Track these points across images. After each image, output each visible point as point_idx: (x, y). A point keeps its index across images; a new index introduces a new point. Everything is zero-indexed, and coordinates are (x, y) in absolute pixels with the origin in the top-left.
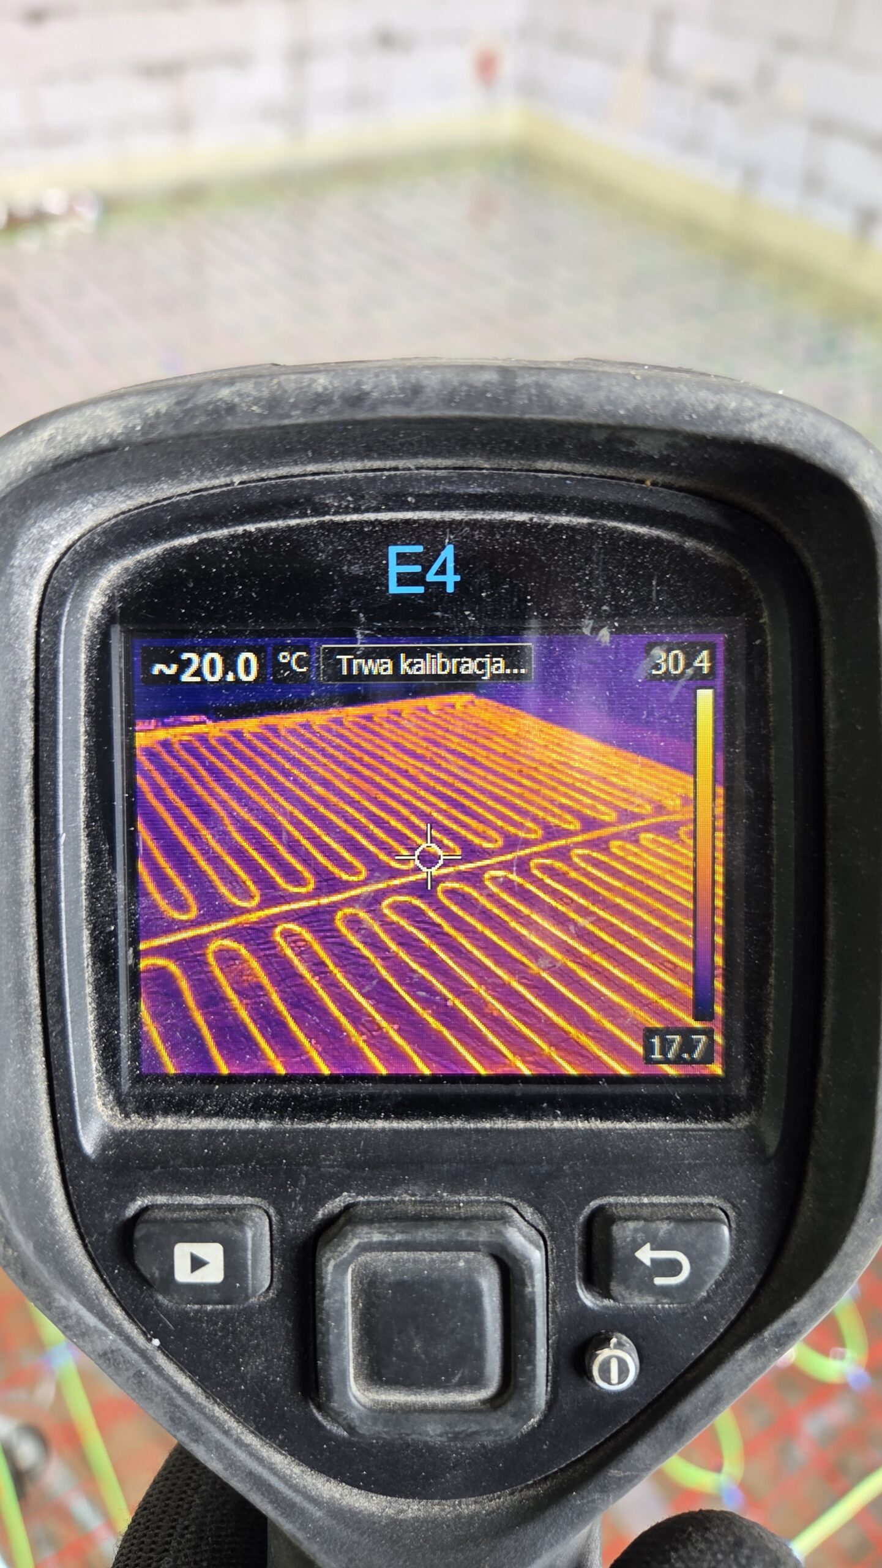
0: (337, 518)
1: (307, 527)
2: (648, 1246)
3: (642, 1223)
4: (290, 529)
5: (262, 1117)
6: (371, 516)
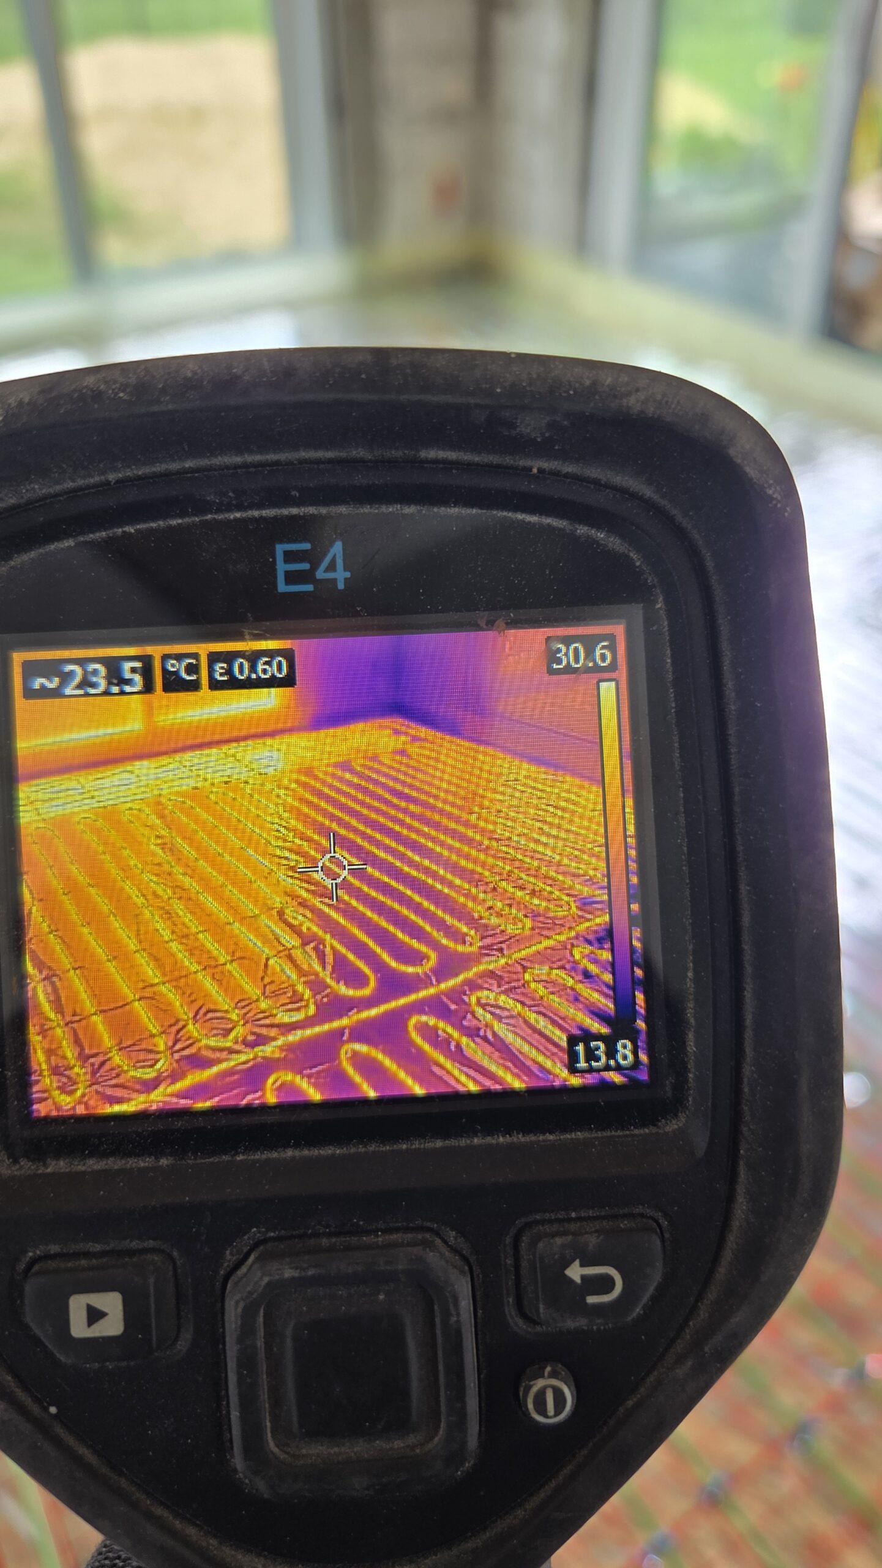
0: (220, 517)
1: (189, 527)
2: (577, 1262)
3: (570, 1238)
5: (162, 1154)
6: (256, 513)
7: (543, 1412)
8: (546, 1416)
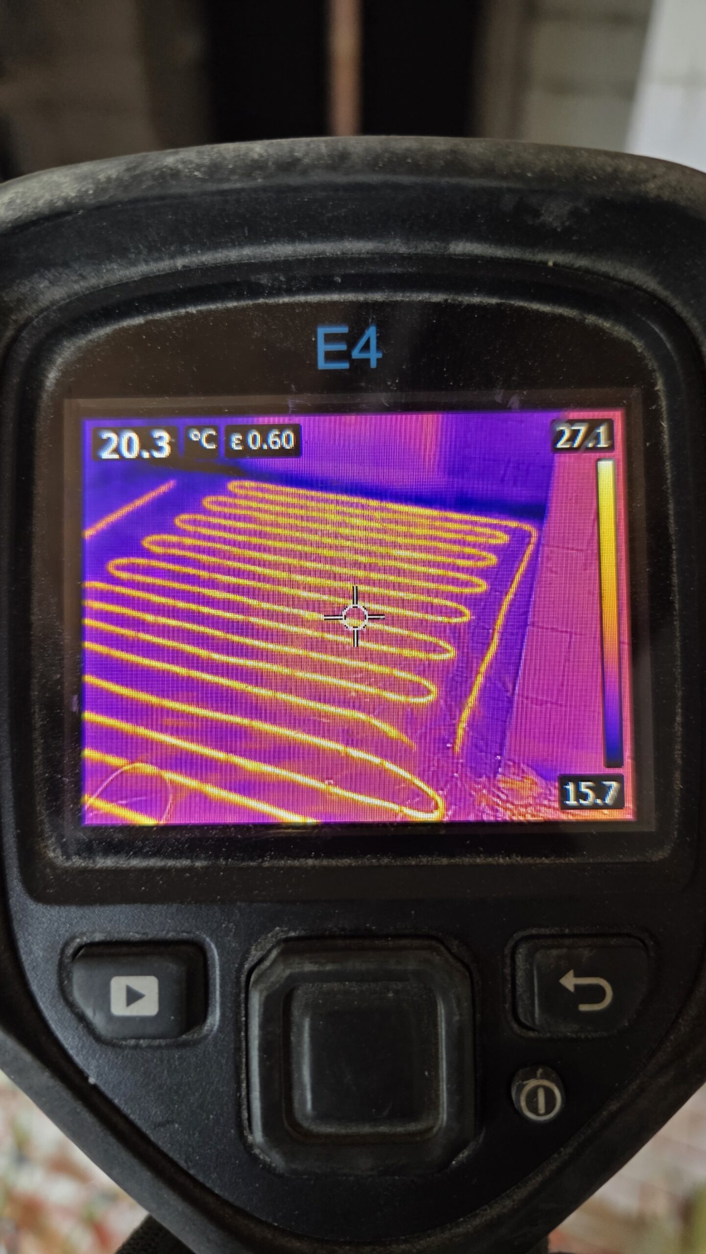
0: (271, 301)
1: (244, 310)
2: (571, 973)
3: (565, 950)
4: (228, 310)
5: (198, 858)
6: (302, 298)
7: (534, 1110)
8: (537, 1114)
